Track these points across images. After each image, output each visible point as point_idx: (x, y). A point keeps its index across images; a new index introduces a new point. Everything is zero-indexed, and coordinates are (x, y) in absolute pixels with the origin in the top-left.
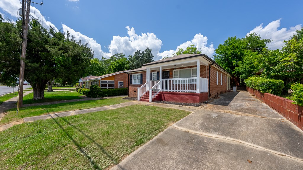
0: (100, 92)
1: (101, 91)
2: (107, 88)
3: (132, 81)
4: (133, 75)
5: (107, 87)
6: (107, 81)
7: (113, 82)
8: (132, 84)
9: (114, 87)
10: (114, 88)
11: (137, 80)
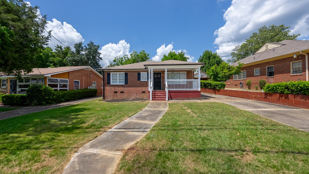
0: (54, 95)
1: (56, 95)
2: (59, 90)
3: (110, 80)
4: (111, 73)
5: (59, 88)
6: (59, 79)
7: (66, 82)
8: (110, 84)
9: (68, 88)
10: (68, 90)
11: (118, 80)
